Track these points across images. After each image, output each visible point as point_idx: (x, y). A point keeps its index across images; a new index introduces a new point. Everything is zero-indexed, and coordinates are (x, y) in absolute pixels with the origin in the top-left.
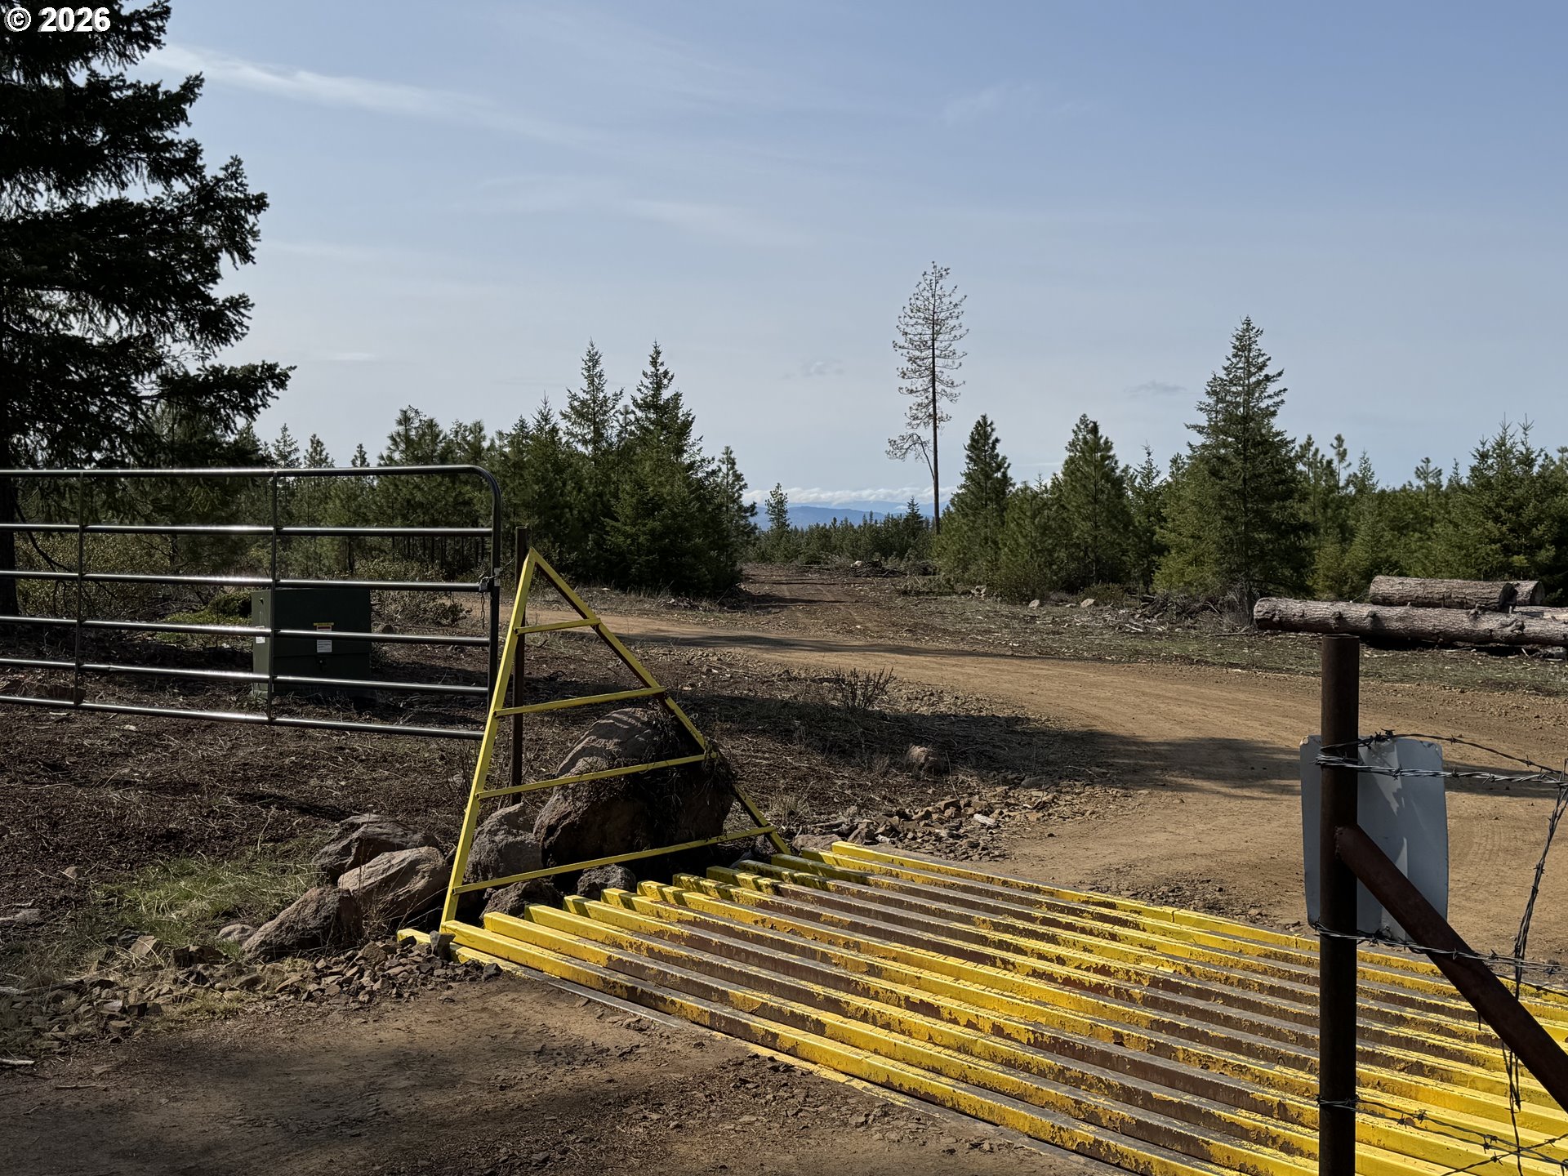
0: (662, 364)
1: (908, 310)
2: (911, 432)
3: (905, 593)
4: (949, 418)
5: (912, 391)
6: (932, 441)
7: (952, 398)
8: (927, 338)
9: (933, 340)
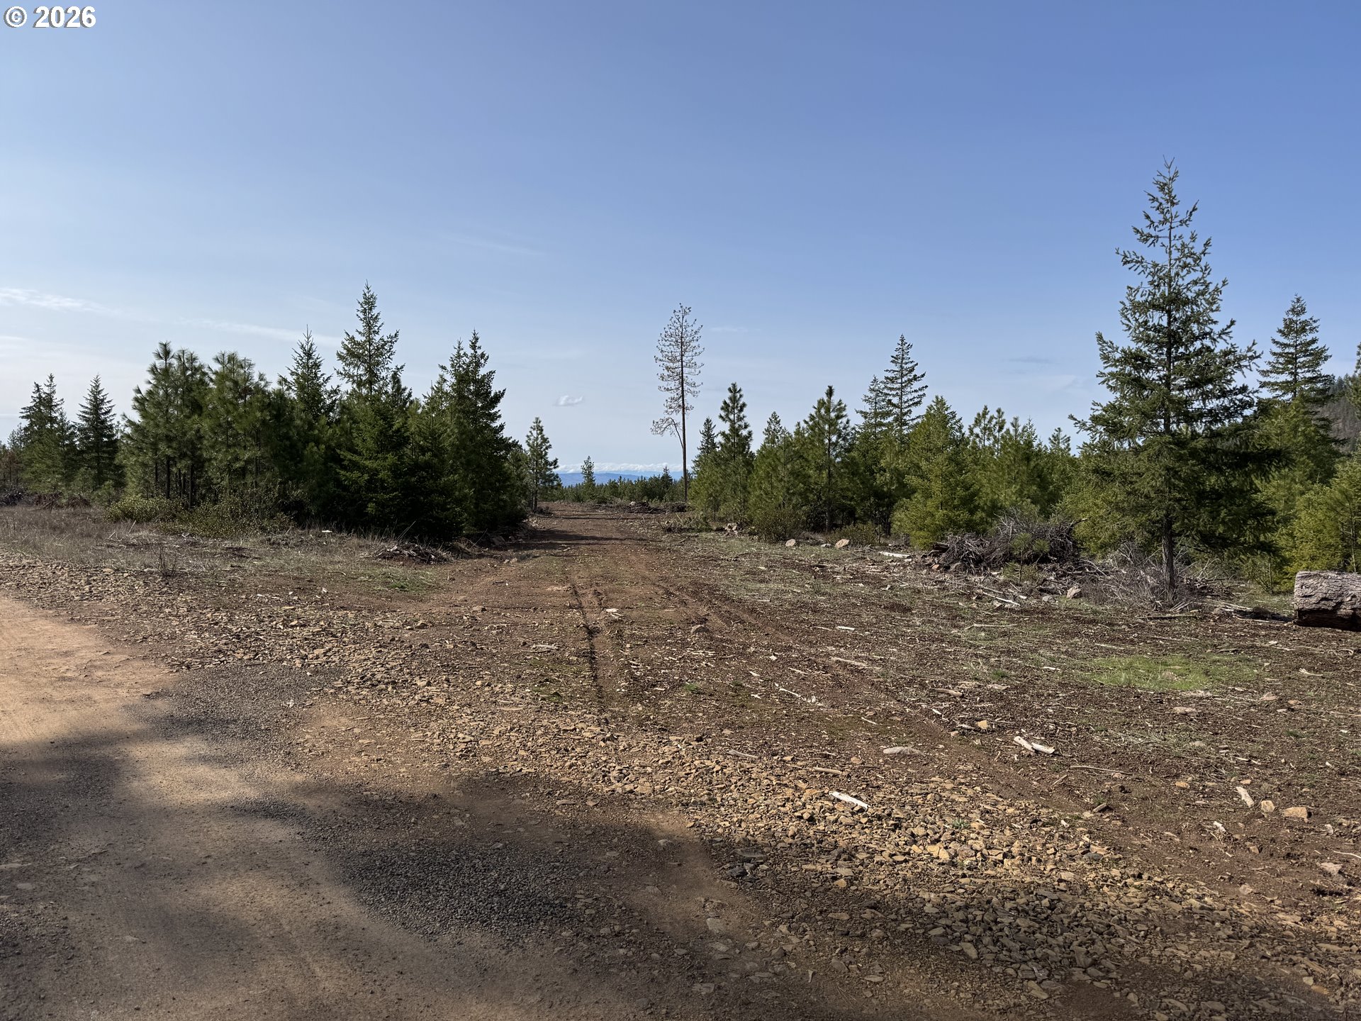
0: (480, 348)
1: (663, 336)
2: (667, 416)
3: (669, 530)
4: (692, 408)
5: (668, 390)
6: (682, 422)
7: (694, 394)
8: (678, 354)
9: (682, 355)
